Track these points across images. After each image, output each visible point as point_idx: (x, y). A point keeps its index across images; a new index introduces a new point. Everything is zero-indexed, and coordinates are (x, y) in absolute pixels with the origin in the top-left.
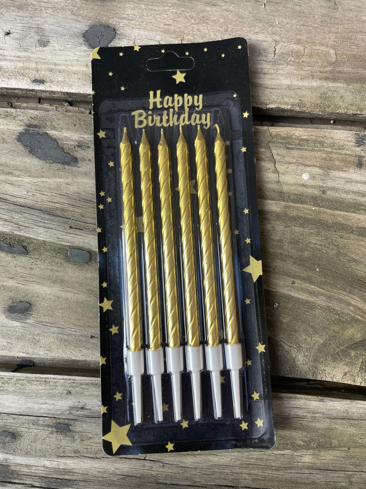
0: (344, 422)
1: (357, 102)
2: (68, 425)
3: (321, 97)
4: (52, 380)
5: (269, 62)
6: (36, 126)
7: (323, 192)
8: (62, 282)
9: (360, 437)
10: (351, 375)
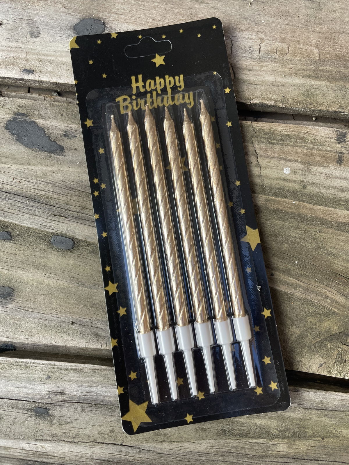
0: (318, 412)
1: (339, 100)
2: (47, 409)
3: (304, 95)
4: (32, 365)
5: (254, 59)
6: (23, 115)
7: (304, 187)
8: (45, 268)
9: (334, 427)
10: (326, 367)
